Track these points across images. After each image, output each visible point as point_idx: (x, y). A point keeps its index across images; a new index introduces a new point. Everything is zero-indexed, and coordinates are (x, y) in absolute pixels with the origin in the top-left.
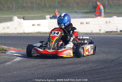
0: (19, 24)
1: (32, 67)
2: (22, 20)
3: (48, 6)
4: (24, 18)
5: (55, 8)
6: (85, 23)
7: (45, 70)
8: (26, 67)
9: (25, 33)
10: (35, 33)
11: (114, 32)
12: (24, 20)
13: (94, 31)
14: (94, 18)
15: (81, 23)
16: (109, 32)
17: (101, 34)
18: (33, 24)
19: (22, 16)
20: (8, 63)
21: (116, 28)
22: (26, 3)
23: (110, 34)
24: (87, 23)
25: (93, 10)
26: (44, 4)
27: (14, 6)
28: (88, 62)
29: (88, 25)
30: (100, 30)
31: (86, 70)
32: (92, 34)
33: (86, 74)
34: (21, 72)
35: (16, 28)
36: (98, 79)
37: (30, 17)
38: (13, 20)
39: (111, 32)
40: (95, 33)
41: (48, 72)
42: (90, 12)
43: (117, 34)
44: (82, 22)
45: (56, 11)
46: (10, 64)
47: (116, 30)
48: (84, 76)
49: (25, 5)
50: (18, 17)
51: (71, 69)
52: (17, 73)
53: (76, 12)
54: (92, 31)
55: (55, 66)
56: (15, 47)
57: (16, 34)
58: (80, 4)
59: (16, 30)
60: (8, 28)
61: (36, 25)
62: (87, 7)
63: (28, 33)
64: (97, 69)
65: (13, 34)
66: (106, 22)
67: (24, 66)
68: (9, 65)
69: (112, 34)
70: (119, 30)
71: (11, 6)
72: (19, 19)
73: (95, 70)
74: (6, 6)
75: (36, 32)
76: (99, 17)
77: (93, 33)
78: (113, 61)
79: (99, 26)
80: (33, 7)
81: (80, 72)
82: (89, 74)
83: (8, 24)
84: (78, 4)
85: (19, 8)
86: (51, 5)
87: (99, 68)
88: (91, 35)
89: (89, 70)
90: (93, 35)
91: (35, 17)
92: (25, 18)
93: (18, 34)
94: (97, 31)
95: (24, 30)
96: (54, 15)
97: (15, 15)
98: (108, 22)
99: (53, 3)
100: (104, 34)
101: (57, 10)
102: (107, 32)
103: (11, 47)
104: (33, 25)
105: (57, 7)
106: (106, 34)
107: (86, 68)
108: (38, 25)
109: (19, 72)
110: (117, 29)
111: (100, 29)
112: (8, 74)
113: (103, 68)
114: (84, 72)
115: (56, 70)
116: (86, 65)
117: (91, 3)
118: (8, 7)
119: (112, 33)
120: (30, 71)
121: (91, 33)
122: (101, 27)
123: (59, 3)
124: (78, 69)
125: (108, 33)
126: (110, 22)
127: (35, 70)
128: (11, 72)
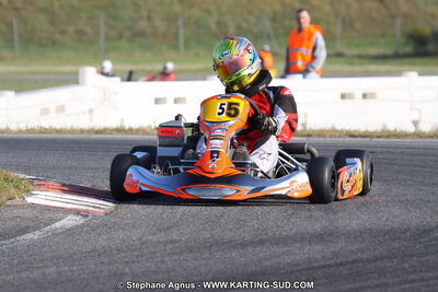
0: (105, 94)
3: (231, 30)
5: (261, 37)
6: (359, 96)
8: (95, 250)
15: (343, 96)
18: (158, 96)
20: (29, 236)
22: (149, 19)
24: (364, 96)
26: (219, 23)
27: (103, 29)
29: (369, 102)
30: (415, 123)
34: (75, 268)
35: (91, 111)
38: (81, 79)
44: (346, 91)
45: (263, 50)
49: (143, 24)
52: (59, 272)
54: (385, 126)
55: (205, 248)
58: (358, 25)
59: (91, 120)
60: (61, 109)
61: (170, 100)
62: (383, 35)
65: (72, 131)
68: (33, 244)
71: (89, 30)
74: (71, 29)
81: (293, 272)
84: (347, 24)
85: (120, 37)
86: (245, 25)
89: (330, 266)
92: (134, 76)
95: (122, 120)
99: (253, 20)
101: (268, 48)
104: (157, 101)
105: (269, 37)
107: (317, 256)
108: (177, 101)
109: (66, 268)
111: (415, 118)
112: (24, 275)
118: (80, 33)
120: (110, 263)
124: (288, 259)
127: (127, 262)
128: (38, 268)
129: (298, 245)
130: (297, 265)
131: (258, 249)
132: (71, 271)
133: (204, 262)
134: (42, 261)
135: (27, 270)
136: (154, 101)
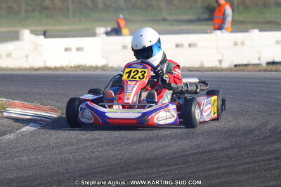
0: (35, 46)
1: (65, 145)
2: (42, 37)
3: (100, 6)
4: (45, 34)
5: (118, 9)
6: (186, 45)
7: (93, 152)
8: (49, 145)
9: (48, 69)
10: (71, 67)
11: (254, 65)
12: (45, 37)
13: (207, 64)
14: (206, 33)
15: (177, 46)
16: (242, 65)
17: (223, 70)
18: (67, 47)
19: (42, 28)
20: (8, 136)
21: (258, 56)
23: (244, 71)
24: (190, 45)
25: (206, 16)
26: (92, 1)
27: (24, 6)
29: (193, 49)
30: (220, 61)
31: (187, 153)
32: (202, 71)
33: (188, 162)
34: (39, 157)
35: (27, 56)
36: (214, 172)
37: (58, 31)
38: (20, 38)
39: (246, 65)
40: (209, 68)
41: (100, 158)
42: (198, 21)
43: (259, 71)
44: (178, 42)
45: (119, 18)
46: (12, 137)
47: (257, 62)
48: (182, 166)
49: (48, 3)
50: (33, 32)
51: (153, 150)
52: (30, 160)
53: (165, 20)
54: (202, 64)
55: (117, 143)
56: (26, 101)
57: (26, 69)
58: (176, 2)
59: (27, 62)
60: (9, 55)
61: (74, 49)
62: (190, 8)
63: (55, 69)
64: (214, 150)
65: (20, 69)
66: (236, 44)
67: (45, 144)
68: (11, 141)
69: (248, 71)
70: (263, 62)
71: (15, 6)
72: (33, 37)
73: (209, 151)
74: (4, 6)
75: (72, 65)
76: (218, 32)
77: (204, 68)
78: (251, 131)
79: (218, 53)
80: (68, 9)
81: (174, 158)
82: (194, 161)
83: (10, 46)
84: (169, 1)
85: (34, 10)
87: (216, 147)
88: (200, 73)
89: (196, 154)
90: (204, 73)
91: (71, 30)
92: (47, 34)
94: (215, 64)
95: (45, 61)
96: (115, 26)
97: (25, 27)
98: (239, 43)
100: (229, 69)
101: (121, 16)
102: (236, 66)
103: (16, 100)
104: (66, 50)
105: (123, 10)
106: (234, 71)
107: (187, 147)
108: (78, 49)
109: (33, 157)
110: (259, 59)
111: (220, 58)
112: (9, 161)
113: (227, 149)
114: (183, 156)
116: (186, 142)
118: (10, 8)
119: (249, 68)
120: (60, 154)
121: (199, 68)
122: (222, 54)
124: (169, 150)
125: (238, 68)
126: (243, 43)
127: (70, 152)
128: (16, 157)
129: (174, 141)
130: (176, 153)
131: (150, 143)
132: (37, 159)
133: (118, 152)
134: (18, 152)
135: (9, 158)
136: (64, 50)
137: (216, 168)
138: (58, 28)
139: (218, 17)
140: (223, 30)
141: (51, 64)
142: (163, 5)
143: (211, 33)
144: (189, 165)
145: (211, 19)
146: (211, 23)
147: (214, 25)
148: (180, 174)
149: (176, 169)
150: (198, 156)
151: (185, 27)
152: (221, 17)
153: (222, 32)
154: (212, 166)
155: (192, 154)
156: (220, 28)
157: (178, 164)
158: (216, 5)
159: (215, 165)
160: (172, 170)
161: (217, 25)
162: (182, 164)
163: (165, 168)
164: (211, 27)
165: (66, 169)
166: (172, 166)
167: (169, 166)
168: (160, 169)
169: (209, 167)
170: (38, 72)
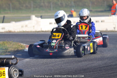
0: (37, 22)
1: (50, 63)
2: (40, 18)
3: (64, 5)
4: (41, 17)
5: (71, 7)
6: (100, 21)
7: (62, 66)
8: (43, 63)
9: (43, 31)
12: (41, 18)
13: (109, 29)
14: (108, 16)
15: (96, 22)
17: (116, 32)
19: (40, 15)
20: (26, 60)
22: (44, 3)
24: (102, 21)
25: (108, 9)
26: (61, 3)
27: (32, 5)
28: (103, 58)
29: (103, 23)
30: (114, 28)
31: (101, 66)
32: (107, 32)
33: (101, 70)
34: (39, 68)
35: (34, 26)
36: (112, 74)
38: (31, 19)
40: (110, 31)
41: (64, 68)
42: (105, 11)
44: (97, 20)
45: (72, 10)
46: (28, 60)
48: (99, 72)
49: (42, 4)
50: (36, 16)
51: (86, 65)
52: (35, 69)
53: (91, 11)
57: (34, 32)
58: (96, 3)
59: (34, 29)
60: (26, 26)
61: (53, 23)
62: (102, 6)
63: (46, 31)
64: (112, 65)
65: (31, 32)
68: (28, 62)
71: (29, 6)
72: (36, 18)
73: (110, 66)
74: (24, 5)
76: (114, 16)
77: (107, 31)
79: (113, 24)
80: (50, 7)
81: (95, 68)
82: (104, 70)
83: (26, 22)
84: (93, 3)
85: (36, 7)
86: (67, 4)
87: (113, 64)
89: (104, 67)
90: (108, 33)
93: (36, 32)
94: (112, 29)
95: (41, 28)
96: (70, 13)
97: (33, 14)
99: (69, 2)
101: (73, 10)
104: (50, 23)
105: (73, 7)
107: (101, 64)
108: (55, 23)
109: (37, 68)
111: (114, 26)
112: (26, 70)
114: (99, 68)
115: (72, 66)
116: (101, 62)
117: (105, 2)
118: (27, 6)
120: (48, 67)
122: (115, 25)
123: (75, 2)
124: (93, 65)
127: (52, 66)
128: (30, 68)
129: (95, 61)
130: (96, 67)
131: (85, 62)
132: (38, 69)
134: (30, 66)
136: (49, 23)
137: (113, 73)
138: (46, 14)
139: (113, 9)
140: (116, 15)
141: (44, 30)
142: (90, 5)
143: (110, 16)
144: (101, 71)
145: (110, 10)
146: (110, 12)
147: (112, 13)
148: (98, 75)
149: (96, 73)
150: (106, 68)
151: (100, 14)
152: (114, 10)
153: (115, 16)
154: (111, 72)
155: (103, 67)
156: (114, 14)
157: (97, 71)
158: (112, 5)
159: (113, 71)
160: (95, 73)
161: (113, 13)
162: (99, 71)
163: (92, 73)
164: (111, 14)
165: (51, 73)
166: (95, 72)
167: (93, 72)
168: (90, 73)
169: (110, 72)
170: (38, 33)
